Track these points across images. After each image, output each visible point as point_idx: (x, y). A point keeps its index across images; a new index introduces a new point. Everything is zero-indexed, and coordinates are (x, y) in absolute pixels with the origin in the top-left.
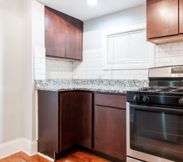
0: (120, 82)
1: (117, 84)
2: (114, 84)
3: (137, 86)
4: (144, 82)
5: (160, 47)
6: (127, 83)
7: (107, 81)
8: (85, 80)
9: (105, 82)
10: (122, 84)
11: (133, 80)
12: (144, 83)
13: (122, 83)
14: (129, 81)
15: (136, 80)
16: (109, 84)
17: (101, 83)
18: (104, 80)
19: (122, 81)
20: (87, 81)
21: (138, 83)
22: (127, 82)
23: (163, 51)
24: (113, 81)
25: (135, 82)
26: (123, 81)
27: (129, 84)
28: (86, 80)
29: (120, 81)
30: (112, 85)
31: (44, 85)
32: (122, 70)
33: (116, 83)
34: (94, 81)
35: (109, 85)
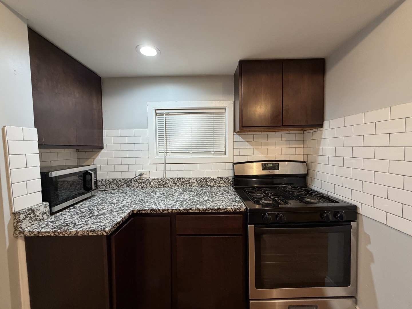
0: (183, 182)
1: (178, 184)
2: (171, 184)
3: (211, 186)
4: (220, 180)
5: (239, 135)
6: (194, 183)
7: (159, 181)
8: (112, 181)
9: (156, 183)
10: (187, 184)
11: (205, 178)
12: (220, 182)
13: (186, 182)
14: (197, 179)
15: (208, 178)
16: (164, 185)
17: (146, 185)
18: (153, 180)
19: (186, 180)
20: (117, 182)
21: (211, 182)
22: (195, 181)
23: (243, 140)
24: (170, 180)
25: (206, 181)
26: (188, 180)
27: (198, 184)
28: (114, 180)
29: (183, 180)
30: (168, 187)
31: (41, 217)
32: (184, 163)
33: (175, 184)
34: (133, 182)
35: (164, 187)
